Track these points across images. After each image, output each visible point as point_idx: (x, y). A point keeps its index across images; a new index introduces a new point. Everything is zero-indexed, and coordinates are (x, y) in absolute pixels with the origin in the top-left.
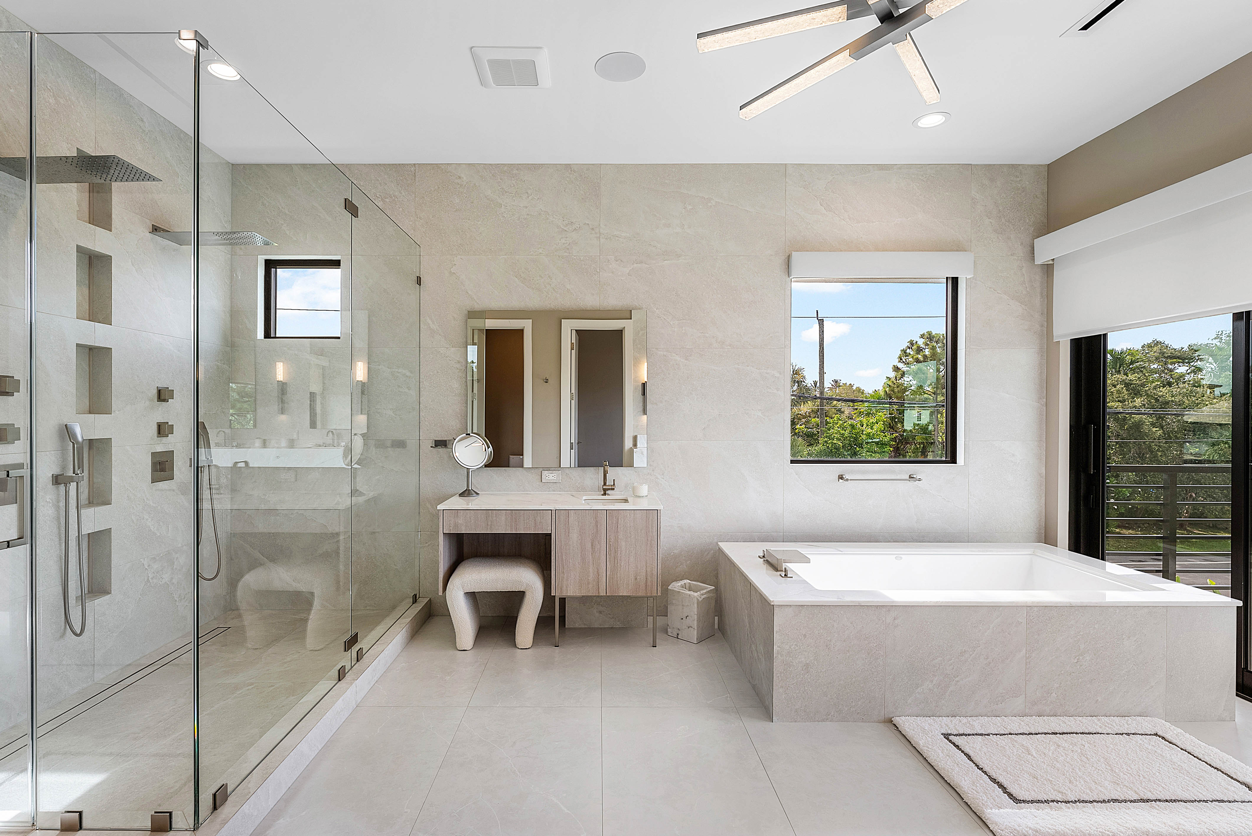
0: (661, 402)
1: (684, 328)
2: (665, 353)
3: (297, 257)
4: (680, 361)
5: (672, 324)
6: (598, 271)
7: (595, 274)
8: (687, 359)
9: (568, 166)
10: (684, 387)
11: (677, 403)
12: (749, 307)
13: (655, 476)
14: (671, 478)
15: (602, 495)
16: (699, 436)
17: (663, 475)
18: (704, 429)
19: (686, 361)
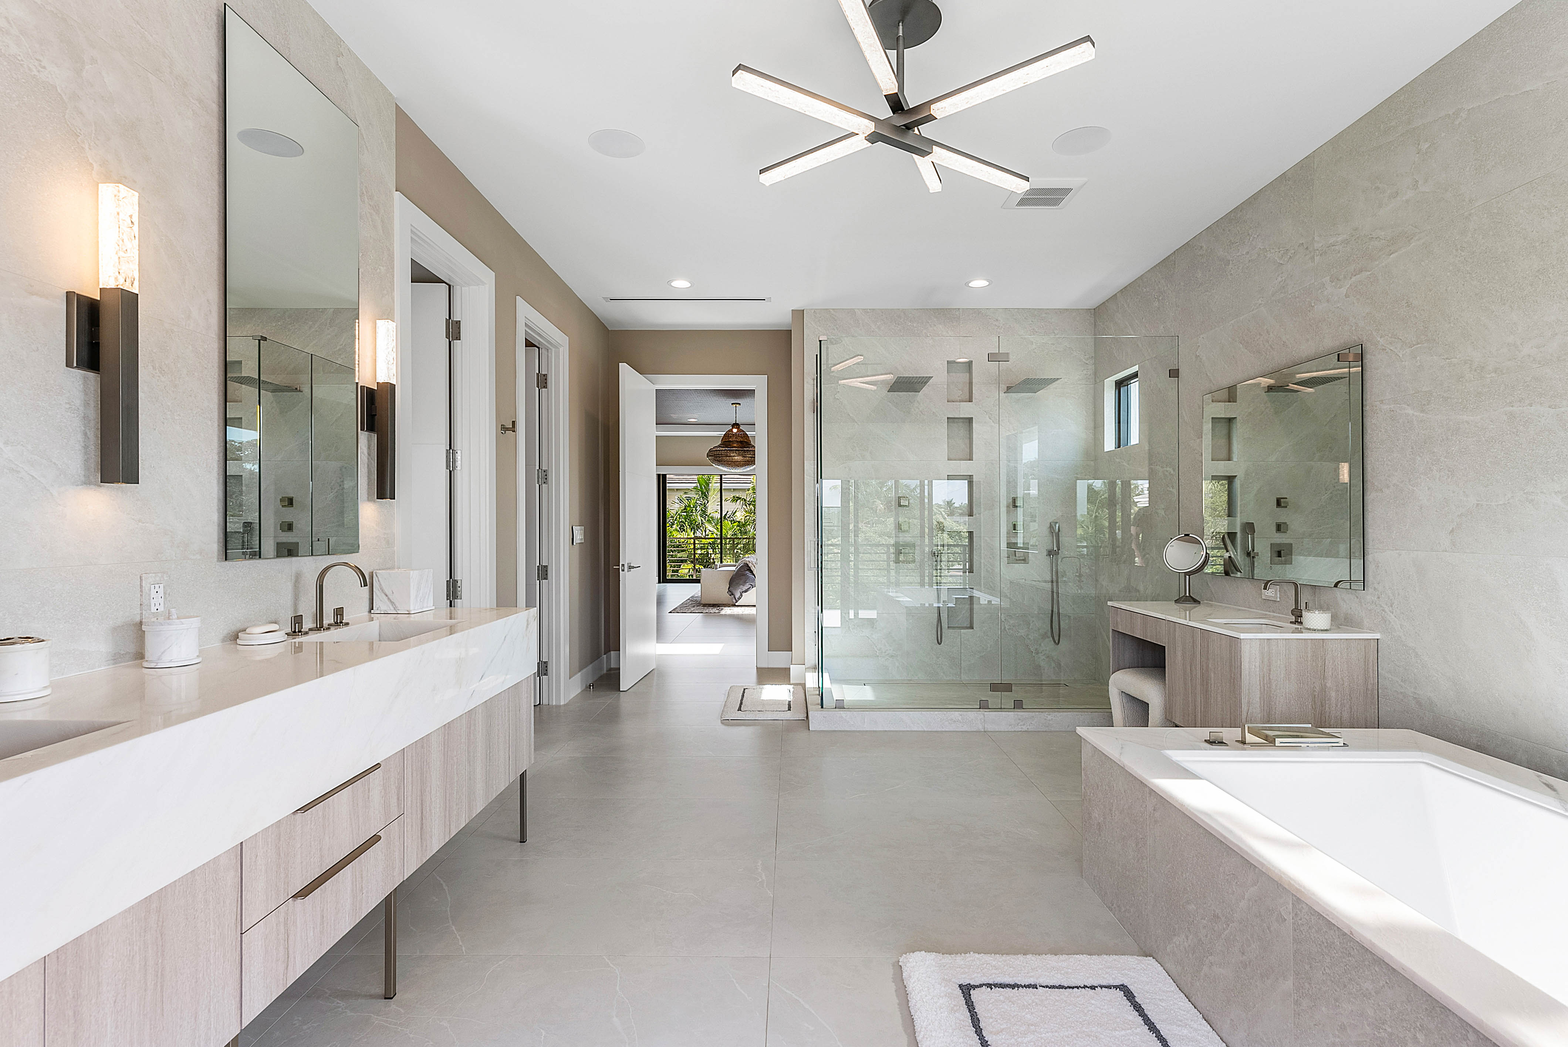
0: (1388, 487)
1: (1418, 358)
2: (1392, 406)
3: (1123, 374)
4: (1413, 415)
5: (1401, 356)
6: (1313, 305)
7: (1310, 311)
8: (1423, 411)
9: (1283, 177)
10: (1419, 459)
11: (1410, 487)
12: (1531, 285)
13: (1381, 606)
14: (1403, 613)
15: (1291, 622)
16: (1444, 544)
17: (1392, 606)
18: (1452, 531)
19: (1422, 414)
